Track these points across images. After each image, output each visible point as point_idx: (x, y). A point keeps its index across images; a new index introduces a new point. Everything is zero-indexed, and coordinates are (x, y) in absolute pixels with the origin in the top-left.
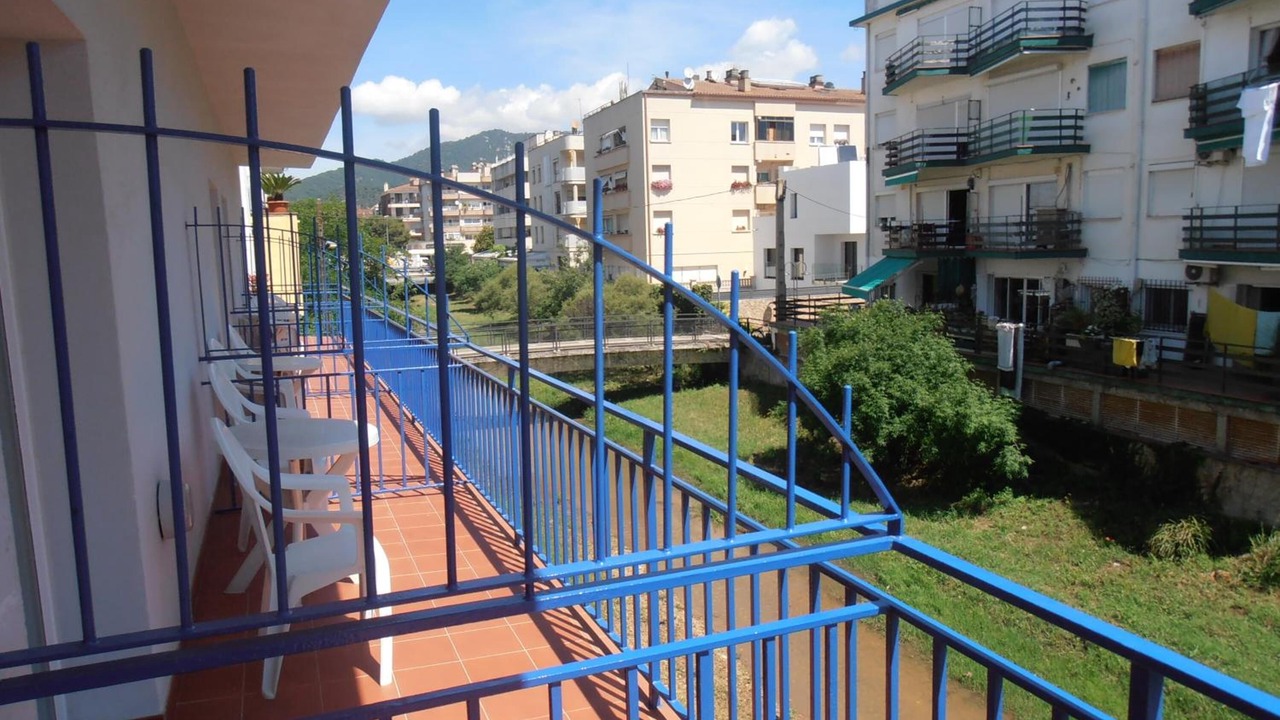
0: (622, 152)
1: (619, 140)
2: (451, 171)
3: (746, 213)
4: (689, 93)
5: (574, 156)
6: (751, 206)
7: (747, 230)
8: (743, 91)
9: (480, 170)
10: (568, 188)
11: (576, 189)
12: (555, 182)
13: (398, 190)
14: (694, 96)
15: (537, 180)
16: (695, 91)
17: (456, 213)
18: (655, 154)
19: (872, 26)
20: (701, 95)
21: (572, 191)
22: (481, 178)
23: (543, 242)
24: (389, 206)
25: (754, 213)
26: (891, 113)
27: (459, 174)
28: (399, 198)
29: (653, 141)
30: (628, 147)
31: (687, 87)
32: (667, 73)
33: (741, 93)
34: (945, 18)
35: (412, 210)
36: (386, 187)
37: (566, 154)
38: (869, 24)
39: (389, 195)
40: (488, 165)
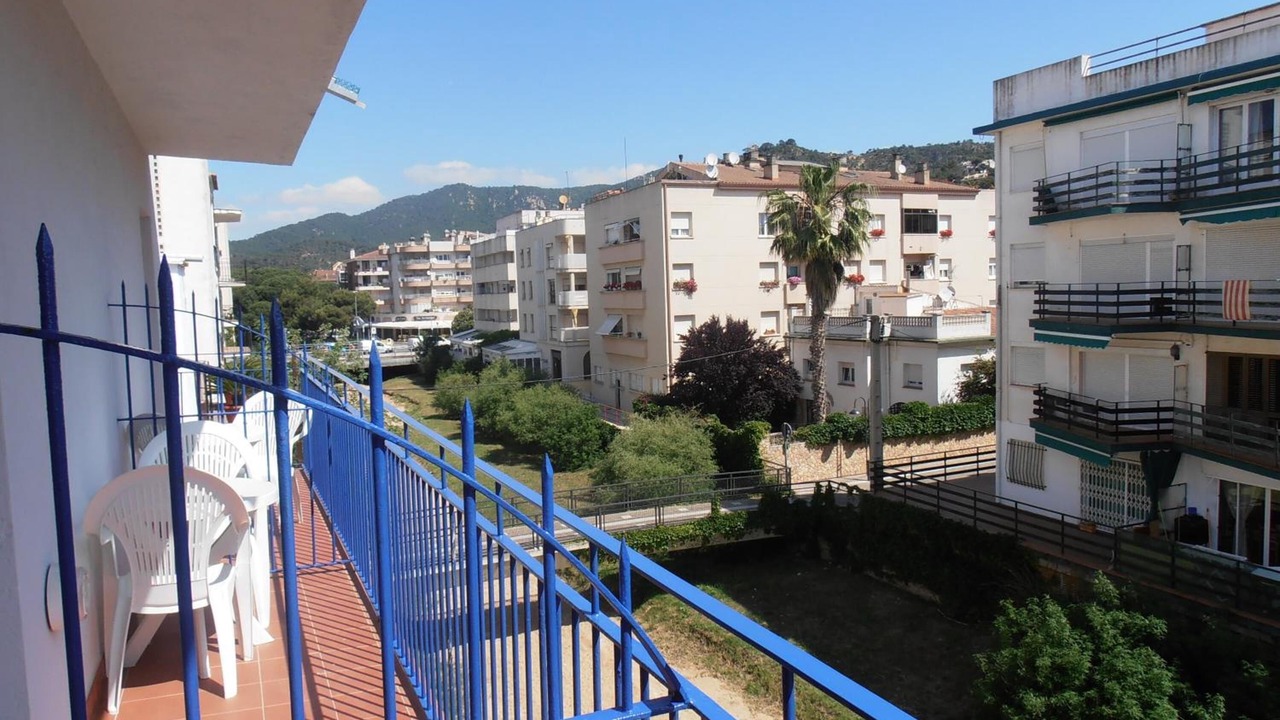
0: (635, 247)
1: (631, 234)
2: (422, 239)
3: (776, 314)
4: (713, 182)
5: (571, 242)
6: (779, 307)
7: (776, 334)
8: (771, 179)
9: (453, 239)
10: (564, 275)
11: (573, 277)
12: (549, 268)
13: (365, 257)
14: (718, 186)
15: (526, 265)
16: (719, 180)
17: (428, 284)
18: (677, 251)
19: (1004, 135)
20: (726, 185)
21: (569, 279)
22: (455, 246)
23: (533, 332)
24: (356, 274)
25: (784, 314)
26: (1038, 247)
27: (431, 243)
28: (366, 265)
29: (673, 236)
30: (643, 241)
31: (711, 175)
32: (681, 157)
33: (767, 182)
34: (1127, 133)
35: (380, 278)
36: (353, 255)
37: (562, 240)
38: (1000, 132)
39: (356, 262)
40: (462, 233)
